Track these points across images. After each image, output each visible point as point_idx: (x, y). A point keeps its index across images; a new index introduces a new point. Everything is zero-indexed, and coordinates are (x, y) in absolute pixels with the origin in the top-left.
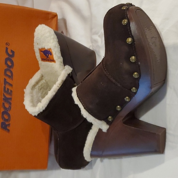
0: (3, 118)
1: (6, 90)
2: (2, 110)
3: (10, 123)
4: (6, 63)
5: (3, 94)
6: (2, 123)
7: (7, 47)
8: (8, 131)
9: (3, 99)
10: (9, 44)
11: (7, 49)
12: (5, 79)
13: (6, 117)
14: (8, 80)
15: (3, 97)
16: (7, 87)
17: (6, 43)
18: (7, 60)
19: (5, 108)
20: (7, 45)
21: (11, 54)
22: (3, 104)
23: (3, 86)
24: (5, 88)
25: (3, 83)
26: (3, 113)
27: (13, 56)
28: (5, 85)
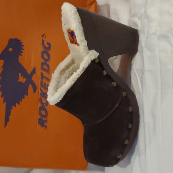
0: (40, 113)
1: (43, 85)
2: (40, 105)
3: (47, 119)
4: (43, 57)
5: (40, 89)
6: (39, 119)
7: (43, 39)
8: (46, 127)
9: (40, 93)
10: (45, 36)
11: (43, 41)
12: (42, 74)
13: (43, 113)
14: (45, 74)
15: (40, 92)
16: (44, 81)
17: (43, 35)
18: (43, 53)
19: (42, 103)
20: (43, 37)
21: (47, 46)
22: (41, 99)
23: (40, 80)
24: (42, 82)
25: (40, 78)
26: (41, 109)
27: (49, 48)
28: (42, 80)
